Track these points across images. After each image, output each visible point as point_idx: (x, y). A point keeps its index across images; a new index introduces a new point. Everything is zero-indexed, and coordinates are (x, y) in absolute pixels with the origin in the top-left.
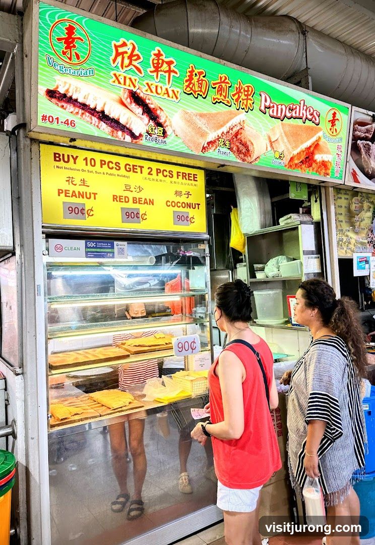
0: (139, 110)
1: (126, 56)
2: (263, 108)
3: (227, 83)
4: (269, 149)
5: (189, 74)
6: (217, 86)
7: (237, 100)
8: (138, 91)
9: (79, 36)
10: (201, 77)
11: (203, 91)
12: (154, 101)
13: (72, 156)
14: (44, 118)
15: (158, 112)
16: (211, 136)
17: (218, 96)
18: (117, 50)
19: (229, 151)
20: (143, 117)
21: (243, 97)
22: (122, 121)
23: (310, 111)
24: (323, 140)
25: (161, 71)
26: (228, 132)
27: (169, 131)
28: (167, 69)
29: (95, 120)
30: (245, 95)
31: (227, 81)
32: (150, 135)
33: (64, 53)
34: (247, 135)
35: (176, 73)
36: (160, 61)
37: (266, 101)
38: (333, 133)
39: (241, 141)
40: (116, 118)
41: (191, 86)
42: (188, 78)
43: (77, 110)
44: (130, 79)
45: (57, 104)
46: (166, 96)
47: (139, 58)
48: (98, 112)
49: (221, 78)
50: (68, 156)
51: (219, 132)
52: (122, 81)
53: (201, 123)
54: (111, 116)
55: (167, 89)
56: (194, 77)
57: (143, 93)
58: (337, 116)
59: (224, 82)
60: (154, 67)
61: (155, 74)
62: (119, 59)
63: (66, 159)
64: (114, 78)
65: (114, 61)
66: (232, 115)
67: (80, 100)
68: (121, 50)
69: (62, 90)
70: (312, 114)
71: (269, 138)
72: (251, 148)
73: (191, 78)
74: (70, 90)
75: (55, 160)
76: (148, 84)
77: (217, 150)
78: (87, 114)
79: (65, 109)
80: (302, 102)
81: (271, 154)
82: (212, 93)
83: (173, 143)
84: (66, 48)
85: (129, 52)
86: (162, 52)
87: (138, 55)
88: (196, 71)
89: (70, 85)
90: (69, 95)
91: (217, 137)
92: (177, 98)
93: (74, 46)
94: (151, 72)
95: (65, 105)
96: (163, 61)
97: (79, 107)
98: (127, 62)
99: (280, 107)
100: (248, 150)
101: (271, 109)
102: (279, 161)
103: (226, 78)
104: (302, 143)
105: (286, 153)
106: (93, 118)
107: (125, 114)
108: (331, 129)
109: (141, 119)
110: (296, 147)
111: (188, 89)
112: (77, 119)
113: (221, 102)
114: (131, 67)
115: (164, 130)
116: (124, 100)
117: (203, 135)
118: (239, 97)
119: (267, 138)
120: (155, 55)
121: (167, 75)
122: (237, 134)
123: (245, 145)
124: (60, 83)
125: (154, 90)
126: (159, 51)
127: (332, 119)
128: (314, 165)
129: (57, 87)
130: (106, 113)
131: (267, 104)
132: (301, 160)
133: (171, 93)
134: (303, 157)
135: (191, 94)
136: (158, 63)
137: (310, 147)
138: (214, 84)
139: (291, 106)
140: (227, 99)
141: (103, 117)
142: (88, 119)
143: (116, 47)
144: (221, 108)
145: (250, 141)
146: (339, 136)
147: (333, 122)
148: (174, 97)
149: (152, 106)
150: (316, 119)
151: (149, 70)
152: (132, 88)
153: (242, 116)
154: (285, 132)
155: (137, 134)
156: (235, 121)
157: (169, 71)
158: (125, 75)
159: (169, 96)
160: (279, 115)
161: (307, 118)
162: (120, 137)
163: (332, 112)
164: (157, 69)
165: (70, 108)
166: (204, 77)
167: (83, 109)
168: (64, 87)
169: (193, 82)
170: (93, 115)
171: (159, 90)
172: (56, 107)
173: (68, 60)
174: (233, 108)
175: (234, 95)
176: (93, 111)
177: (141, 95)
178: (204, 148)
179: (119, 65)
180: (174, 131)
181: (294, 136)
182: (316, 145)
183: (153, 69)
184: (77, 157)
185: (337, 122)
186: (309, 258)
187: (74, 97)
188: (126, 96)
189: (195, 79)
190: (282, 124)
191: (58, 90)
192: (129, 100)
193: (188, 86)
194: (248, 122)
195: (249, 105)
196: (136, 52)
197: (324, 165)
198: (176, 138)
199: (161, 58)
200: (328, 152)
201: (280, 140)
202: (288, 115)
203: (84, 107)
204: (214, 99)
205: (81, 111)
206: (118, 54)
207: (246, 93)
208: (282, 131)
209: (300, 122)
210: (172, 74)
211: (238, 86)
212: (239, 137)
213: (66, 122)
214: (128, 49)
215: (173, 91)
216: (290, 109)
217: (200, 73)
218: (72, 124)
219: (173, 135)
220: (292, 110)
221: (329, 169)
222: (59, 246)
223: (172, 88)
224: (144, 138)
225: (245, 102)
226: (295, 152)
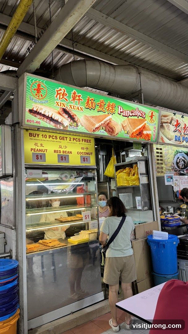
0: (66, 116)
1: (61, 94)
2: (119, 113)
3: (104, 103)
4: (122, 130)
5: (87, 100)
6: (99, 104)
7: (108, 110)
8: (66, 108)
9: (42, 88)
10: (93, 101)
11: (93, 107)
12: (73, 112)
13: (37, 134)
14: (28, 121)
15: (75, 116)
16: (97, 126)
17: (100, 109)
18: (57, 92)
19: (104, 131)
20: (68, 119)
21: (111, 108)
22: (59, 121)
23: (141, 112)
24: (147, 124)
25: (76, 100)
26: (104, 123)
27: (79, 124)
28: (78, 99)
29: (48, 121)
30: (112, 108)
31: (104, 102)
32: (71, 126)
33: (36, 95)
34: (112, 124)
35: (82, 100)
36: (75, 96)
37: (121, 109)
38: (151, 121)
39: (110, 127)
40: (57, 120)
41: (88, 105)
42: (87, 102)
43: (41, 117)
44: (63, 104)
45: (33, 115)
46: (78, 110)
47: (66, 95)
48: (50, 118)
49: (101, 101)
50: (35, 134)
51: (100, 124)
52: (59, 105)
53: (92, 120)
54: (55, 119)
55: (78, 107)
56: (89, 101)
57: (68, 109)
58: (154, 114)
59: (102, 103)
60: (73, 98)
61: (73, 101)
62: (58, 96)
63: (34, 136)
64: (56, 104)
65: (56, 97)
66: (106, 116)
67: (42, 113)
68: (59, 92)
69: (35, 110)
70: (142, 114)
71: (122, 125)
72: (114, 130)
73: (88, 102)
74: (38, 109)
75: (30, 136)
76: (70, 105)
77: (99, 131)
78: (45, 119)
79: (36, 117)
80: (137, 109)
81: (123, 131)
82: (97, 108)
83: (81, 129)
84: (37, 93)
85: (63, 93)
86: (76, 92)
87: (66, 94)
88: (90, 99)
89: (38, 107)
90: (38, 111)
91: (99, 126)
92: (82, 110)
93: (40, 92)
94: (72, 100)
95: (36, 115)
96: (76, 96)
97: (42, 116)
98: (61, 97)
99: (127, 112)
100: (113, 131)
101: (123, 113)
102: (127, 135)
103: (103, 101)
104: (137, 126)
105: (130, 131)
106: (47, 120)
107: (61, 118)
108: (150, 120)
109: (67, 120)
110: (135, 128)
111: (87, 106)
112: (41, 121)
113: (101, 111)
114: (63, 99)
115: (77, 124)
116: (60, 112)
117: (94, 125)
118: (109, 109)
119: (121, 125)
120: (73, 93)
121: (78, 101)
122: (108, 124)
123: (112, 129)
124: (34, 107)
125: (73, 107)
126: (75, 91)
127: (151, 115)
128: (143, 136)
129: (33, 108)
130: (53, 118)
131: (121, 111)
132: (137, 134)
133: (80, 109)
134: (138, 133)
135: (88, 108)
136: (74, 97)
137: (141, 128)
138: (98, 104)
139: (132, 111)
140: (104, 110)
141: (51, 119)
142: (46, 120)
143: (57, 91)
144: (101, 113)
145: (114, 127)
146: (154, 123)
147: (152, 117)
148: (81, 110)
149: (72, 114)
150: (143, 116)
151: (70, 99)
152: (64, 107)
153: (110, 116)
154: (129, 123)
155: (66, 126)
156: (107, 118)
157: (79, 100)
158: (61, 102)
159: (79, 110)
160: (127, 115)
161: (139, 116)
162: (59, 127)
163: (151, 112)
164: (74, 99)
165: (38, 116)
166: (94, 101)
167: (43, 117)
168: (36, 108)
169: (89, 103)
170: (47, 119)
171: (75, 108)
172: (32, 116)
173: (38, 97)
174: (106, 113)
175: (107, 108)
176: (48, 117)
177: (68, 110)
178: (94, 130)
179: (58, 98)
180: (81, 124)
181: (134, 123)
182: (144, 127)
183: (72, 99)
184: (39, 134)
185: (153, 117)
186: (143, 177)
187: (40, 112)
188: (61, 111)
189: (90, 102)
190: (128, 119)
191: (34, 109)
192: (62, 112)
193: (87, 105)
194: (113, 119)
195: (113, 111)
196: (65, 92)
197: (148, 135)
198: (82, 127)
199: (75, 94)
200: (150, 130)
201: (127, 125)
202: (131, 115)
203: (44, 116)
204: (98, 110)
205: (42, 118)
206: (58, 94)
207: (112, 107)
208: (128, 122)
209: (136, 118)
210: (80, 101)
211: (108, 104)
212: (109, 125)
213: (37, 122)
214: (62, 92)
215: (81, 108)
216: (131, 112)
217: (92, 99)
218: (39, 123)
219: (81, 125)
220: (133, 112)
221: (150, 137)
222: (31, 173)
223: (80, 106)
224: (68, 127)
225: (111, 110)
226: (134, 131)
